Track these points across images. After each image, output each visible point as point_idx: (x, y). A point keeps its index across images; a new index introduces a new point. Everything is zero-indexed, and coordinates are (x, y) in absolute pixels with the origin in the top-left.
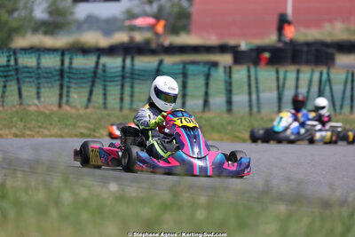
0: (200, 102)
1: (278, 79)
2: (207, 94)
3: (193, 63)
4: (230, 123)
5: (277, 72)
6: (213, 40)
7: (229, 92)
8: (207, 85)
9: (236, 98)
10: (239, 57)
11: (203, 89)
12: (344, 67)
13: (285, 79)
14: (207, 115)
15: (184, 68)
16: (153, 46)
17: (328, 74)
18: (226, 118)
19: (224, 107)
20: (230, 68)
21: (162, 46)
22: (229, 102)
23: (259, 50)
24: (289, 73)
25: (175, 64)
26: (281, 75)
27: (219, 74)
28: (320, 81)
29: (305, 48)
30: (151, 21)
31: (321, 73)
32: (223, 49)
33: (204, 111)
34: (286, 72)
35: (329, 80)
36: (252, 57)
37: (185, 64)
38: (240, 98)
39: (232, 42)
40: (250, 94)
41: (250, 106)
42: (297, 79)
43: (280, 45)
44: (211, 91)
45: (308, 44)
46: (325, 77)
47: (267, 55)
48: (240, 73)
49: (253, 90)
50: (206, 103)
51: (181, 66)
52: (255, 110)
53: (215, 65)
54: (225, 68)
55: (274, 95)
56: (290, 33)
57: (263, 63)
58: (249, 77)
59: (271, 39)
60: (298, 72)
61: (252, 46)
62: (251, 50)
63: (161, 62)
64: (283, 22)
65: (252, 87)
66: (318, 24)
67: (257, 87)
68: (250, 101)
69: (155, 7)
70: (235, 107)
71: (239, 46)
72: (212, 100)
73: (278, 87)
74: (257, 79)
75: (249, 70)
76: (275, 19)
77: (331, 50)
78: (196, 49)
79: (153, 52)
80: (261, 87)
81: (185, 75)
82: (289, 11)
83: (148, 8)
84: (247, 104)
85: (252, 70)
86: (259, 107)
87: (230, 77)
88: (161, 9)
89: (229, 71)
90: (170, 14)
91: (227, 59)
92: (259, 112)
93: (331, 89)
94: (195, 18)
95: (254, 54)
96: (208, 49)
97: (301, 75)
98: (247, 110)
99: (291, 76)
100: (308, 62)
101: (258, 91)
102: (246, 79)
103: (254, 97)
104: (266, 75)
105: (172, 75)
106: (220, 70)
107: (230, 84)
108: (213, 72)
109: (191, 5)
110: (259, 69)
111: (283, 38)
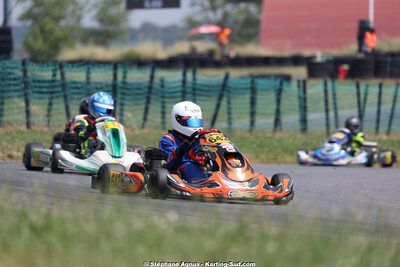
0: (271, 120)
1: (358, 94)
2: (278, 112)
3: (263, 76)
5: (358, 87)
6: (287, 52)
7: (304, 109)
8: (278, 101)
9: (311, 116)
10: (314, 69)
11: (274, 107)
13: (366, 94)
14: (278, 135)
15: (252, 82)
16: (218, 57)
18: (301, 138)
19: (298, 126)
20: (304, 82)
21: (228, 57)
22: (304, 121)
23: (337, 62)
24: (371, 87)
25: (242, 78)
26: (362, 89)
27: (292, 89)
29: (389, 60)
30: (214, 29)
32: (296, 60)
33: (275, 131)
34: (367, 86)
36: (330, 70)
37: (253, 78)
38: (316, 116)
39: (306, 53)
40: (327, 111)
41: (328, 125)
42: (380, 94)
43: (361, 56)
44: (283, 108)
45: (392, 55)
47: (346, 67)
48: (316, 88)
49: (331, 106)
50: (277, 122)
51: (249, 81)
52: (332, 129)
53: (288, 78)
54: (299, 81)
55: (354, 112)
56: (372, 42)
57: (341, 76)
58: (326, 92)
59: (351, 49)
60: (381, 86)
61: (330, 57)
62: (328, 62)
63: (227, 77)
65: (329, 103)
67: (335, 104)
68: (327, 119)
69: (219, 14)
70: (310, 126)
71: (314, 57)
72: (284, 119)
73: (359, 102)
74: (334, 95)
75: (325, 85)
76: (355, 26)
78: (266, 61)
79: (217, 65)
80: (340, 103)
81: (253, 90)
82: (371, 18)
83: (211, 15)
84: (324, 122)
85: (329, 84)
86: (337, 126)
87: (305, 91)
88: (226, 15)
89: (303, 85)
90: (236, 22)
91: (300, 72)
94: (264, 26)
95: (332, 67)
96: (280, 61)
97: (384, 90)
98: (324, 128)
99: (373, 91)
100: (392, 76)
101: (335, 108)
102: (322, 95)
103: (332, 114)
104: (345, 90)
105: (239, 90)
106: (294, 84)
107: (305, 100)
108: (285, 86)
109: (260, 12)
110: (337, 83)
111: (364, 48)
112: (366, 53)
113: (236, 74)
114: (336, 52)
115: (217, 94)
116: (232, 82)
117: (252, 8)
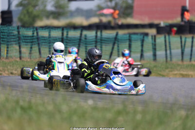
0: (139, 55)
1: (181, 42)
2: (142, 51)
3: (135, 34)
4: (155, 66)
5: (181, 38)
6: (146, 21)
7: (155, 49)
8: (142, 46)
9: (158, 53)
10: (160, 30)
11: (140, 48)
13: (185, 42)
14: (142, 62)
15: (130, 36)
16: (113, 24)
18: (153, 63)
19: (152, 58)
20: (155, 36)
21: (118, 25)
22: (155, 55)
23: (171, 26)
25: (125, 34)
26: (183, 40)
27: (149, 40)
30: (111, 11)
32: (151, 26)
33: (141, 60)
34: (186, 38)
37: (130, 34)
38: (160, 53)
39: (156, 22)
40: (166, 50)
41: (166, 57)
42: (192, 42)
43: (183, 23)
44: (144, 49)
47: (175, 29)
48: (160, 39)
49: (168, 48)
50: (142, 56)
51: (128, 36)
52: (169, 59)
53: (147, 34)
54: (152, 36)
55: (179, 51)
57: (173, 33)
58: (165, 41)
59: (178, 20)
61: (167, 24)
62: (167, 26)
63: (117, 34)
64: (184, 10)
65: (167, 46)
67: (170, 47)
68: (166, 54)
69: (113, 4)
70: (158, 58)
71: (160, 24)
72: (145, 54)
73: (182, 46)
74: (169, 42)
75: (165, 37)
76: (180, 9)
78: (136, 26)
79: (113, 28)
80: (172, 47)
81: (130, 40)
82: (187, 4)
83: (109, 4)
84: (164, 56)
85: (167, 37)
86: (171, 58)
87: (155, 41)
88: (116, 4)
89: (154, 38)
90: (121, 7)
91: (153, 31)
92: (171, 60)
94: (135, 9)
95: (168, 29)
96: (143, 26)
98: (165, 59)
99: (189, 40)
101: (170, 49)
102: (164, 42)
103: (168, 52)
104: (175, 40)
105: (123, 41)
106: (150, 37)
107: (155, 45)
108: (146, 38)
109: (133, 2)
110: (171, 37)
111: (184, 20)
112: (185, 22)
113: (121, 32)
114: (170, 22)
115: (113, 42)
116: (119, 37)
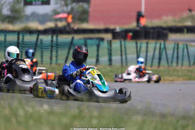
0: (94, 60)
1: (137, 47)
2: (98, 56)
3: (90, 39)
4: (111, 71)
5: (137, 43)
6: (101, 26)
7: (110, 54)
8: (98, 50)
9: (114, 58)
10: (116, 35)
11: (96, 53)
12: (173, 40)
13: (141, 47)
15: (85, 41)
17: (164, 44)
18: (109, 68)
19: (107, 63)
20: (111, 41)
21: (73, 29)
22: (110, 60)
23: (127, 32)
25: (80, 39)
26: (139, 45)
27: (104, 45)
28: (160, 48)
29: (152, 31)
31: (161, 44)
32: (107, 31)
33: (96, 65)
34: (141, 43)
35: (165, 48)
36: (123, 35)
37: (86, 39)
38: (116, 58)
39: (112, 27)
40: (122, 55)
41: (122, 62)
42: (147, 47)
43: (138, 29)
44: (100, 54)
45: (153, 28)
46: (162, 46)
47: (131, 34)
48: (116, 44)
49: (123, 53)
50: (97, 60)
51: (83, 41)
52: (124, 64)
53: (102, 39)
54: (108, 41)
57: (128, 38)
58: (121, 46)
59: (133, 25)
60: (147, 43)
61: (123, 29)
62: (122, 31)
63: (73, 39)
64: (139, 16)
65: (123, 52)
66: (159, 17)
67: (125, 52)
68: (122, 59)
69: (69, 8)
70: (113, 63)
71: (115, 29)
72: (101, 59)
73: (137, 51)
74: (125, 48)
75: (121, 43)
76: (135, 15)
77: (166, 31)
78: (92, 31)
79: (68, 33)
80: (127, 52)
81: (86, 45)
82: (143, 10)
83: (65, 8)
84: (120, 61)
85: (123, 42)
86: (126, 63)
87: (111, 46)
88: (72, 9)
89: (110, 43)
90: (77, 12)
91: (108, 36)
92: (127, 65)
93: (166, 53)
94: (91, 14)
95: (124, 34)
96: (99, 31)
97: (149, 45)
98: (120, 64)
99: (144, 45)
100: (153, 38)
101: (126, 54)
102: (119, 48)
103: (124, 57)
104: (130, 45)
106: (105, 42)
107: (111, 50)
108: (101, 43)
109: (89, 7)
110: (126, 42)
111: (139, 25)
112: (141, 27)
113: (77, 37)
114: (126, 27)
115: (68, 47)
116: (75, 41)
117: (85, 5)
